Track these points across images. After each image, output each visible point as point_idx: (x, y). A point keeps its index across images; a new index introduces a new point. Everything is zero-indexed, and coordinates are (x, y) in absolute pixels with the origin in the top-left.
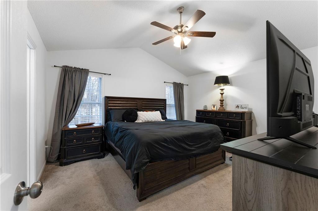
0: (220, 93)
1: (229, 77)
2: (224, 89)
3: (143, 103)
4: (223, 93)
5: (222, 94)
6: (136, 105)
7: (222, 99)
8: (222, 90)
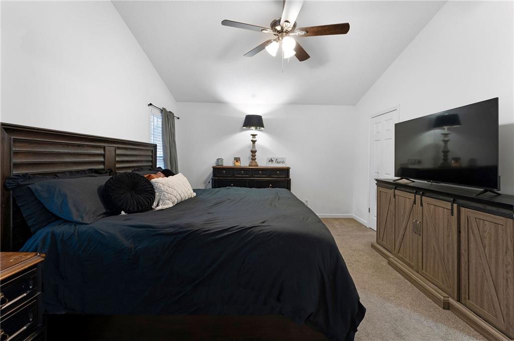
0: (252, 141)
1: (263, 118)
2: (256, 135)
3: (118, 152)
4: (256, 141)
5: (254, 142)
6: (102, 159)
7: (254, 150)
8: (254, 136)
